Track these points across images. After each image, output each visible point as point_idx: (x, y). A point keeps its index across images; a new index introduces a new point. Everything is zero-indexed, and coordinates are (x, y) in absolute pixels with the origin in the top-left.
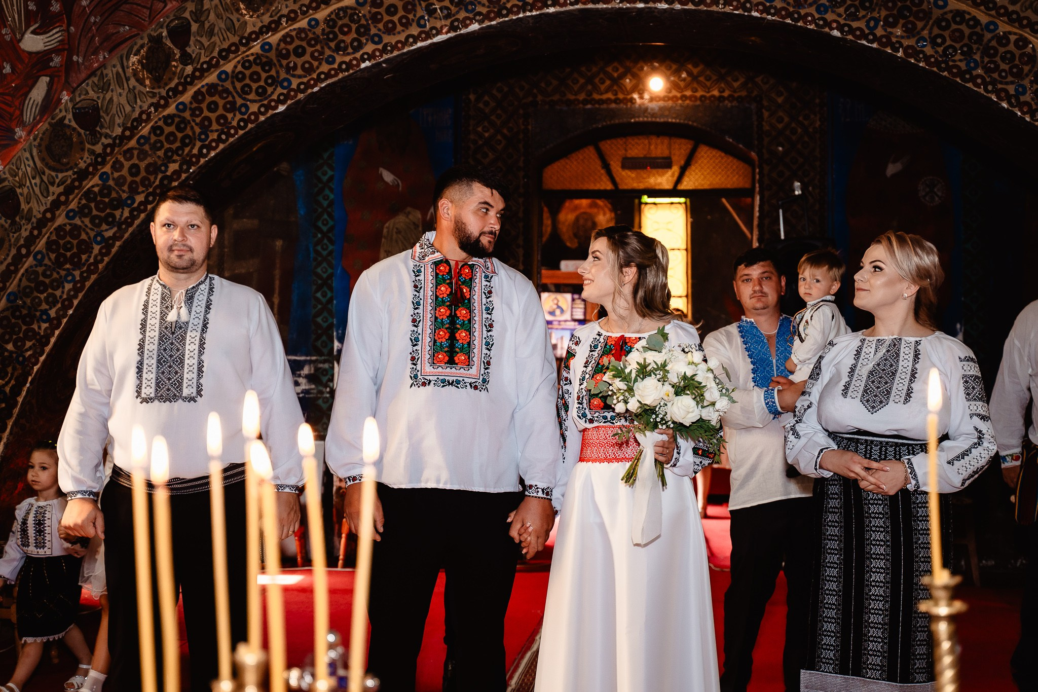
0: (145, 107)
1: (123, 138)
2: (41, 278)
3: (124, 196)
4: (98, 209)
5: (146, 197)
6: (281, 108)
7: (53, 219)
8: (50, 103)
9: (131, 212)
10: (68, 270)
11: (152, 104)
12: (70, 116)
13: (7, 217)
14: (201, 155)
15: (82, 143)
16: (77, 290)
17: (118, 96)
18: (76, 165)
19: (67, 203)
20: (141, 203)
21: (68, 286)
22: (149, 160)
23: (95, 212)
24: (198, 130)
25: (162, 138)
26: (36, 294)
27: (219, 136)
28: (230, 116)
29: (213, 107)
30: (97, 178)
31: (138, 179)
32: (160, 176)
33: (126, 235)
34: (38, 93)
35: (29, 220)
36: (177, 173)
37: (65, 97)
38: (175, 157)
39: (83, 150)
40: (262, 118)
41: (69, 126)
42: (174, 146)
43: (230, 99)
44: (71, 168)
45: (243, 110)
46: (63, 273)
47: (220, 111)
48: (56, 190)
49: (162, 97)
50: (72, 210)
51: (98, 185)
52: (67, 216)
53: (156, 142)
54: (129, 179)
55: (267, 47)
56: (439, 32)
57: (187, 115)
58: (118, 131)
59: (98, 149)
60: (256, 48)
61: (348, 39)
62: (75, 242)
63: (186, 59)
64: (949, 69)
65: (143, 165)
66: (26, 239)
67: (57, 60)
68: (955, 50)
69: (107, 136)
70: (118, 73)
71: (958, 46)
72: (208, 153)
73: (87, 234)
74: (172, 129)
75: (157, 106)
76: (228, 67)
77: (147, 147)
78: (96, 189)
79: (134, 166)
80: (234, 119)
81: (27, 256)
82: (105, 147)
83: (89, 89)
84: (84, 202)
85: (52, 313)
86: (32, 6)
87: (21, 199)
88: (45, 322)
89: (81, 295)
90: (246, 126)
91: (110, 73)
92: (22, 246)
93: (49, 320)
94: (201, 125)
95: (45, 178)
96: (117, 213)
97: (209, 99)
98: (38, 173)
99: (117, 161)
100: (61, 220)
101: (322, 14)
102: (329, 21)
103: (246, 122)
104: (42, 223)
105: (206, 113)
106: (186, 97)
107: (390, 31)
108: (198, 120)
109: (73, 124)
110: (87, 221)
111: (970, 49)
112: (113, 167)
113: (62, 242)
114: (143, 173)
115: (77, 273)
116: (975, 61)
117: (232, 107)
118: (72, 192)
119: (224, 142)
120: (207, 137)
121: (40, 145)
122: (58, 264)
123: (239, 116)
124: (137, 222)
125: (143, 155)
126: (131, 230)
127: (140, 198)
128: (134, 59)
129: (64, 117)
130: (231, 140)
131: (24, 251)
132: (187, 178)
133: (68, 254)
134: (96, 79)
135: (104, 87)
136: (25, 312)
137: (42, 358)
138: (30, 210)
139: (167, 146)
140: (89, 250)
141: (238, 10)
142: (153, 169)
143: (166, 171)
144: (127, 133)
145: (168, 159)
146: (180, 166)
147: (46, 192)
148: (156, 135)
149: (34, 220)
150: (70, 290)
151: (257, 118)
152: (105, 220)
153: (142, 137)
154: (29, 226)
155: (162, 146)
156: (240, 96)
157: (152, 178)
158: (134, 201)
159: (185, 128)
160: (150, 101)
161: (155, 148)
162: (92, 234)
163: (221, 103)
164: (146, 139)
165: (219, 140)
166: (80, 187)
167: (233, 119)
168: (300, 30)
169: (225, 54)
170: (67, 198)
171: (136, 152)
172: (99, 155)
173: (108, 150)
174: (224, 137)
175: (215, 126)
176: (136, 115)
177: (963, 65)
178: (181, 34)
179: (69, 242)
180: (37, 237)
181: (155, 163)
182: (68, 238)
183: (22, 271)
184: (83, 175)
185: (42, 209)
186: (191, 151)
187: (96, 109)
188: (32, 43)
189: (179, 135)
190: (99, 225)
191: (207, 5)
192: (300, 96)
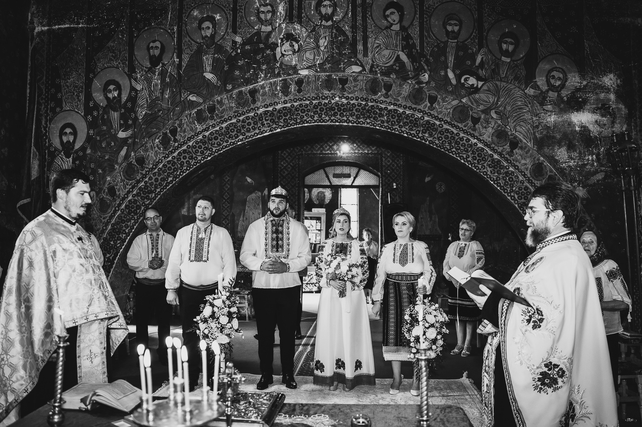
0: (161, 158)
1: (153, 169)
2: (123, 218)
3: (153, 189)
4: (143, 194)
5: (161, 190)
6: (209, 158)
7: (127, 197)
8: (127, 156)
9: (155, 195)
10: (132, 215)
11: (163, 157)
12: (134, 161)
13: (111, 196)
14: (180, 175)
15: (138, 170)
16: (136, 223)
17: (151, 154)
18: (136, 178)
19: (132, 191)
20: (158, 192)
21: (132, 221)
22: (162, 176)
23: (142, 195)
24: (179, 166)
25: (167, 169)
26: (121, 224)
27: (187, 168)
28: (191, 161)
29: (185, 158)
30: (143, 183)
31: (158, 183)
32: (165, 182)
33: (153, 203)
34: (123, 153)
35: (119, 198)
36: (172, 181)
37: (133, 154)
38: (171, 175)
39: (138, 173)
40: (202, 162)
41: (134, 164)
42: (171, 172)
43: (191, 155)
44: (134, 179)
45: (196, 159)
46: (131, 217)
47: (187, 159)
48: (129, 187)
49: (166, 154)
50: (134, 194)
51: (143, 185)
52: (132, 196)
53: (164, 170)
54: (155, 183)
55: (204, 137)
56: (266, 132)
57: (175, 160)
58: (151, 166)
59: (144, 172)
60: (201, 137)
61: (233, 134)
62: (135, 205)
63: (176, 140)
64: (444, 148)
65: (159, 178)
66: (118, 204)
67: (130, 141)
68: (446, 142)
69: (147, 168)
70: (151, 145)
71: (447, 141)
72: (183, 174)
73: (139, 203)
74: (170, 165)
75: (165, 157)
76: (191, 144)
77: (161, 172)
78: (143, 187)
79: (156, 178)
81: (118, 210)
82: (146, 172)
83: (141, 151)
84: (138, 191)
85: (127, 231)
86: (122, 122)
87: (117, 190)
88: (124, 234)
89: (137, 225)
90: (196, 164)
91: (148, 145)
92: (116, 207)
93: (126, 233)
94: (180, 164)
95: (125, 183)
96: (150, 195)
97: (183, 155)
98: (122, 181)
99: (150, 177)
100: (130, 198)
101: (224, 125)
102: (227, 128)
103: (196, 163)
104: (124, 199)
105: (182, 160)
106: (175, 154)
107: (249, 131)
108: (179, 162)
109: (135, 163)
110: (139, 198)
111: (451, 142)
112: (149, 179)
113: (130, 205)
114: (159, 181)
115: (136, 217)
116: (453, 146)
117: (192, 158)
118: (134, 188)
119: (188, 170)
120: (183, 168)
121: (123, 171)
122: (129, 213)
123: (194, 161)
124: (157, 199)
125: (159, 175)
126: (155, 201)
127: (158, 190)
128: (157, 140)
129: (132, 161)
130: (191, 169)
131: (117, 209)
132: (175, 183)
133: (133, 210)
134: (143, 148)
135: (146, 150)
136: (117, 230)
137: (123, 247)
138: (120, 194)
139: (168, 171)
140: (140, 208)
141: (194, 123)
142: (163, 179)
143: (168, 180)
144: (154, 167)
145: (168, 176)
146: (173, 179)
147: (125, 188)
148: (164, 167)
149: (121, 198)
150: (133, 223)
151: (200, 162)
152: (146, 198)
153: (159, 168)
154: (119, 200)
155: (166, 171)
156: (194, 154)
157: (163, 183)
158: (156, 191)
159: (175, 165)
160: (163, 155)
161: (164, 172)
162: (141, 203)
163: (188, 156)
164: (161, 169)
165: (187, 170)
166: (137, 186)
167: (192, 162)
168: (216, 131)
169: (189, 139)
170: (133, 190)
171: (157, 174)
172: (144, 174)
173: (147, 173)
174: (188, 168)
175: (185, 164)
176: (157, 160)
177: (448, 147)
178: (174, 132)
179: (133, 206)
180: (122, 204)
181: (164, 177)
182: (133, 204)
183: (116, 216)
184: (138, 182)
185: (124, 194)
186: (177, 173)
187: (143, 158)
188: (122, 135)
189: (173, 168)
190: (144, 200)
191: (183, 121)
192: (216, 154)
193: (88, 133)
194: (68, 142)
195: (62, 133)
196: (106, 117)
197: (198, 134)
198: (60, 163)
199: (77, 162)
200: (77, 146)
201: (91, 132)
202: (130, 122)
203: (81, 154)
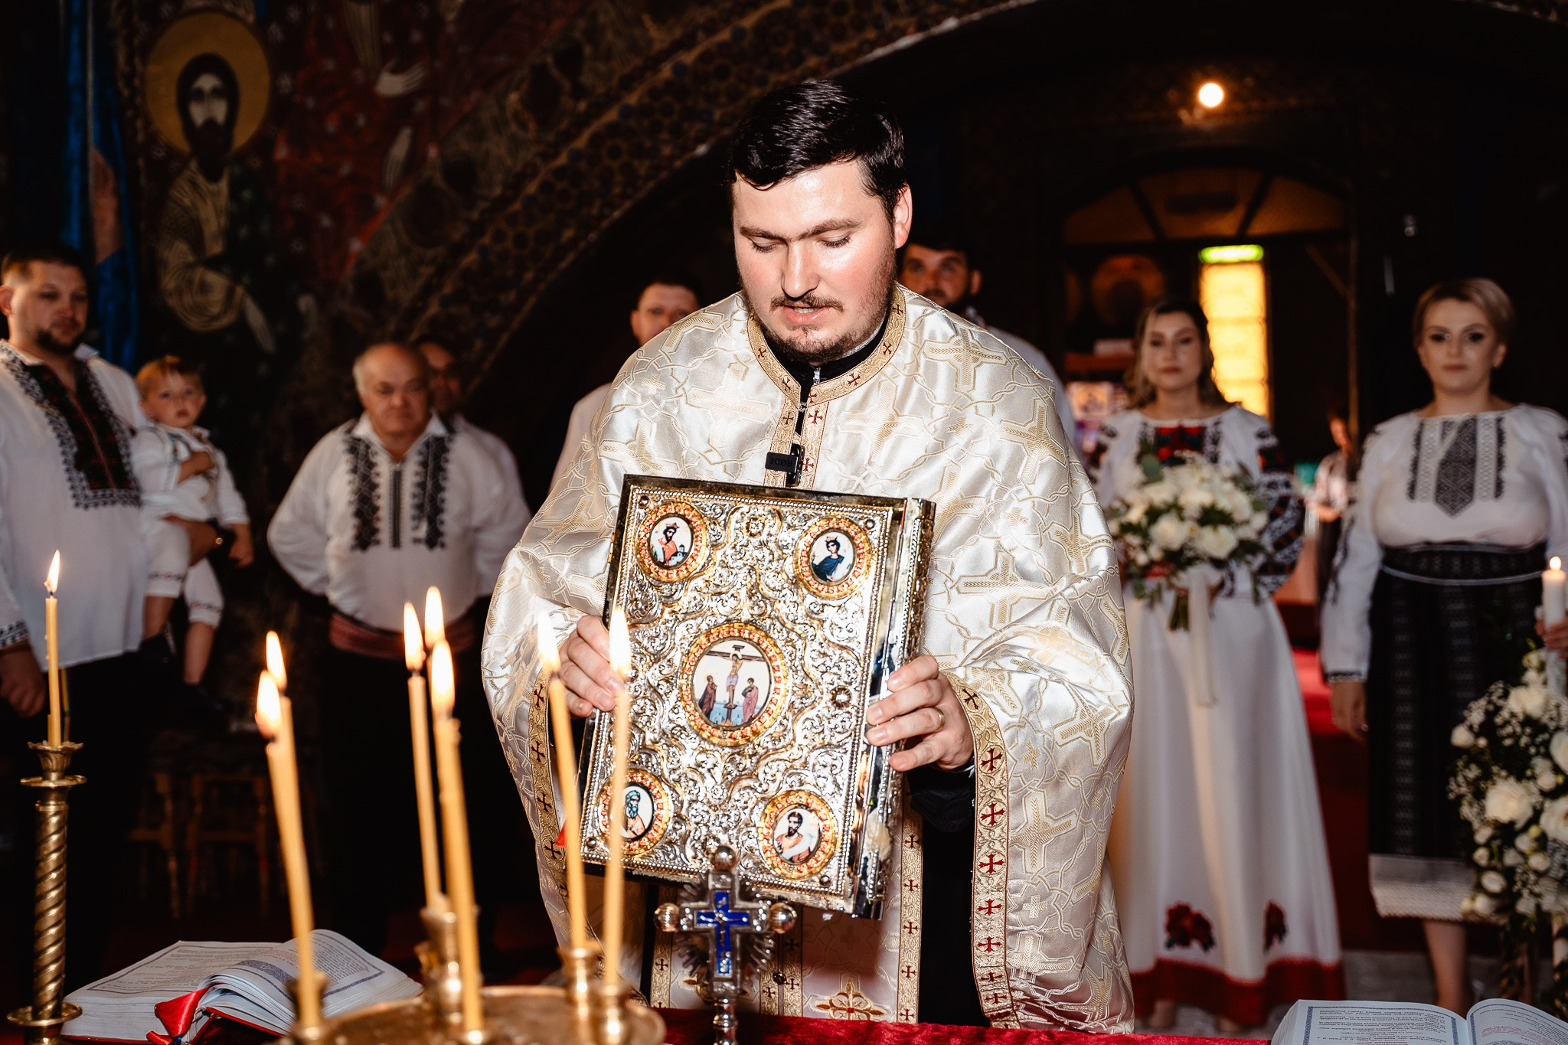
0: (530, 159)
1: (503, 201)
3: (509, 274)
4: (477, 292)
5: (536, 275)
6: (702, 149)
7: (424, 309)
8: (415, 159)
9: (519, 295)
11: (538, 154)
14: (601, 217)
15: (455, 209)
17: (497, 147)
18: (448, 238)
19: (440, 287)
20: (530, 282)
22: (538, 226)
23: (474, 297)
24: (597, 184)
25: (553, 197)
27: (624, 190)
28: (636, 163)
29: (615, 153)
30: (475, 253)
31: (525, 252)
32: (552, 246)
34: (400, 149)
36: (573, 242)
37: (433, 152)
38: (570, 222)
39: (456, 218)
40: (678, 164)
41: (438, 189)
42: (568, 207)
43: (636, 141)
44: (442, 243)
45: (653, 154)
47: (624, 158)
48: (426, 271)
49: (550, 145)
51: (476, 262)
53: (545, 203)
54: (515, 252)
55: (680, 69)
56: (903, 33)
57: (583, 165)
58: (497, 191)
59: (475, 215)
60: (666, 71)
61: (784, 51)
63: (579, 92)
65: (530, 234)
67: (420, 106)
69: (485, 199)
70: (495, 116)
73: (466, 326)
74: (565, 184)
75: (544, 156)
76: (632, 99)
77: (534, 210)
78: (475, 268)
79: (520, 235)
80: (642, 167)
82: (483, 212)
83: (462, 139)
84: (460, 284)
86: (388, 38)
87: (385, 285)
90: (657, 176)
91: (485, 116)
94: (600, 177)
95: (411, 258)
96: (502, 297)
97: (610, 143)
99: (499, 231)
100: (434, 309)
101: (749, 21)
102: (760, 29)
103: (657, 170)
105: (607, 162)
106: (581, 142)
107: (839, 36)
108: (597, 171)
109: (443, 186)
110: (465, 309)
112: (494, 239)
114: (531, 244)
117: (639, 152)
118: (445, 274)
119: (630, 197)
120: (609, 192)
121: (404, 215)
123: (647, 163)
124: (527, 307)
125: (530, 220)
126: (519, 318)
127: (529, 276)
128: (514, 97)
130: (640, 194)
132: (586, 249)
135: (478, 136)
138: (397, 297)
139: (559, 207)
140: (469, 347)
141: (641, 23)
142: (543, 237)
143: (559, 239)
144: (510, 193)
145: (562, 224)
146: (577, 232)
147: (414, 275)
148: (545, 194)
149: (402, 309)
151: (671, 164)
152: (487, 306)
153: (528, 197)
155: (553, 208)
156: (648, 136)
157: (543, 250)
158: (521, 281)
159: (581, 183)
160: (536, 149)
161: (544, 210)
162: (472, 327)
163: (625, 146)
164: (534, 199)
165: (623, 196)
166: (454, 266)
167: (640, 167)
168: (722, 45)
169: (627, 83)
170: (440, 282)
171: (521, 218)
172: (476, 224)
173: (487, 217)
174: (629, 191)
175: (619, 178)
176: (519, 168)
178: (570, 59)
181: (546, 229)
184: (459, 250)
185: (411, 296)
186: (589, 211)
187: (470, 165)
188: (391, 85)
189: (574, 193)
190: (480, 313)
191: (602, 19)
192: (726, 132)
193: (274, 88)
194: (210, 123)
195: (187, 94)
196: (331, 24)
197: (654, 63)
198: (187, 201)
199: (247, 195)
200: (243, 135)
201: (286, 82)
202: (416, 37)
203: (256, 163)
